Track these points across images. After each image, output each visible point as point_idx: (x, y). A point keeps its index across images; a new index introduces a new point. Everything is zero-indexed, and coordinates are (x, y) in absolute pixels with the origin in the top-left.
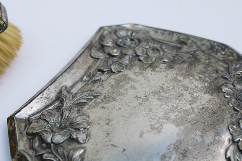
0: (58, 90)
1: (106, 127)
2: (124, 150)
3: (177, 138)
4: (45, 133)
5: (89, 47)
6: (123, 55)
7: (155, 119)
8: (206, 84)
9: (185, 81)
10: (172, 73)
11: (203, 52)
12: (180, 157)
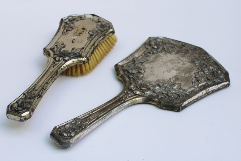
0: (133, 58)
1: (151, 69)
2: (157, 76)
3: (176, 74)
4: (129, 70)
5: (145, 44)
6: (158, 48)
7: (169, 68)
8: (190, 60)
9: (182, 59)
10: (177, 55)
11: (191, 50)
12: (176, 79)
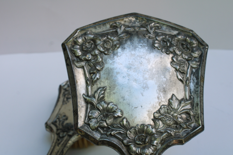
0: (82, 99)
1: (125, 102)
2: (142, 106)
4: (101, 124)
6: (95, 57)
7: (141, 83)
8: (146, 48)
10: (127, 52)
11: (129, 27)
12: (164, 93)
